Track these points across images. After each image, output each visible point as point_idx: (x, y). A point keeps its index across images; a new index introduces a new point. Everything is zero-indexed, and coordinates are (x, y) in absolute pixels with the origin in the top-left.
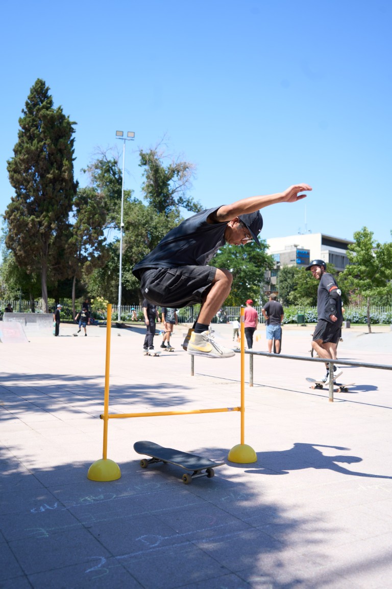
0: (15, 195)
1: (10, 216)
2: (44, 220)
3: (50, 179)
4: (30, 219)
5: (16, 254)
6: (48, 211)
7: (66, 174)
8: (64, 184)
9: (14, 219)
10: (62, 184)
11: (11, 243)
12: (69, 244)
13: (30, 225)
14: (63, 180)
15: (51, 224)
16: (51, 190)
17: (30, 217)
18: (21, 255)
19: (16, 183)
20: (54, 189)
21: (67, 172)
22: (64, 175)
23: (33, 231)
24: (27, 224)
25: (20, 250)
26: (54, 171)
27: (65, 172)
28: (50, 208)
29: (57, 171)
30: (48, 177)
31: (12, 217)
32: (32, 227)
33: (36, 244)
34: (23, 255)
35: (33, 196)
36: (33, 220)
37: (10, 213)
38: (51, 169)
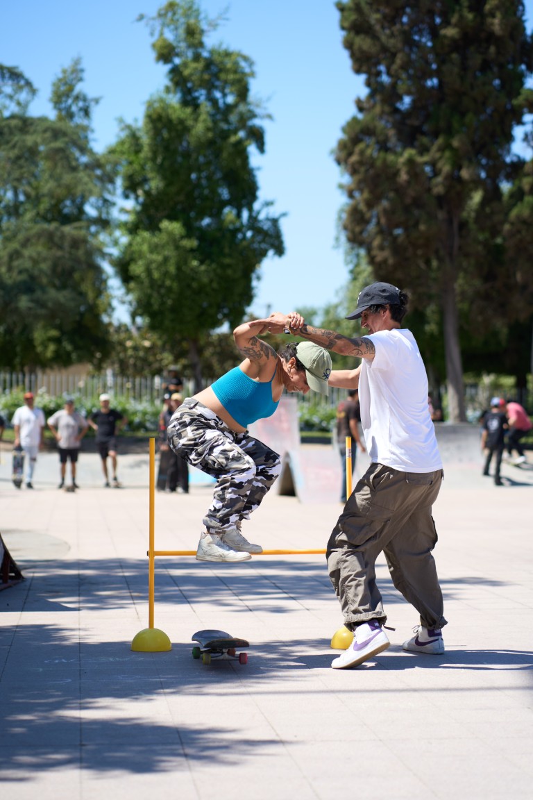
0: (364, 92)
1: (350, 154)
2: (441, 158)
3: (453, 40)
4: (402, 160)
5: (372, 261)
6: (450, 132)
7: (496, 21)
8: (492, 49)
9: (361, 163)
10: (488, 48)
11: (357, 229)
12: (512, 224)
13: (404, 177)
14: (491, 37)
15: (460, 168)
16: (456, 70)
17: (401, 154)
18: (385, 261)
19: (362, 62)
20: (464, 68)
21: (498, 15)
22: (492, 24)
23: (411, 192)
24: (397, 173)
25: (381, 248)
26: (462, 17)
27: (493, 16)
28: (456, 125)
29: (470, 16)
30: (445, 36)
31: (354, 158)
32: (409, 182)
33: (422, 227)
34: (391, 261)
35: (409, 93)
36: (411, 162)
37: (349, 145)
38: (453, 11)
